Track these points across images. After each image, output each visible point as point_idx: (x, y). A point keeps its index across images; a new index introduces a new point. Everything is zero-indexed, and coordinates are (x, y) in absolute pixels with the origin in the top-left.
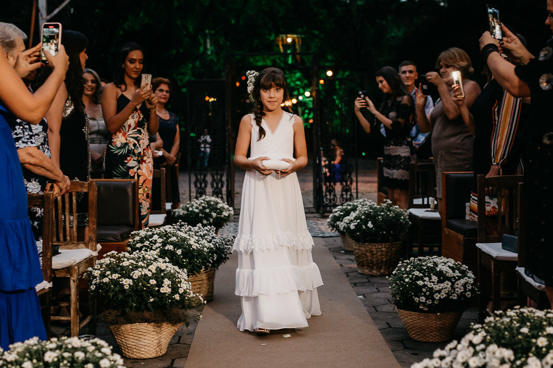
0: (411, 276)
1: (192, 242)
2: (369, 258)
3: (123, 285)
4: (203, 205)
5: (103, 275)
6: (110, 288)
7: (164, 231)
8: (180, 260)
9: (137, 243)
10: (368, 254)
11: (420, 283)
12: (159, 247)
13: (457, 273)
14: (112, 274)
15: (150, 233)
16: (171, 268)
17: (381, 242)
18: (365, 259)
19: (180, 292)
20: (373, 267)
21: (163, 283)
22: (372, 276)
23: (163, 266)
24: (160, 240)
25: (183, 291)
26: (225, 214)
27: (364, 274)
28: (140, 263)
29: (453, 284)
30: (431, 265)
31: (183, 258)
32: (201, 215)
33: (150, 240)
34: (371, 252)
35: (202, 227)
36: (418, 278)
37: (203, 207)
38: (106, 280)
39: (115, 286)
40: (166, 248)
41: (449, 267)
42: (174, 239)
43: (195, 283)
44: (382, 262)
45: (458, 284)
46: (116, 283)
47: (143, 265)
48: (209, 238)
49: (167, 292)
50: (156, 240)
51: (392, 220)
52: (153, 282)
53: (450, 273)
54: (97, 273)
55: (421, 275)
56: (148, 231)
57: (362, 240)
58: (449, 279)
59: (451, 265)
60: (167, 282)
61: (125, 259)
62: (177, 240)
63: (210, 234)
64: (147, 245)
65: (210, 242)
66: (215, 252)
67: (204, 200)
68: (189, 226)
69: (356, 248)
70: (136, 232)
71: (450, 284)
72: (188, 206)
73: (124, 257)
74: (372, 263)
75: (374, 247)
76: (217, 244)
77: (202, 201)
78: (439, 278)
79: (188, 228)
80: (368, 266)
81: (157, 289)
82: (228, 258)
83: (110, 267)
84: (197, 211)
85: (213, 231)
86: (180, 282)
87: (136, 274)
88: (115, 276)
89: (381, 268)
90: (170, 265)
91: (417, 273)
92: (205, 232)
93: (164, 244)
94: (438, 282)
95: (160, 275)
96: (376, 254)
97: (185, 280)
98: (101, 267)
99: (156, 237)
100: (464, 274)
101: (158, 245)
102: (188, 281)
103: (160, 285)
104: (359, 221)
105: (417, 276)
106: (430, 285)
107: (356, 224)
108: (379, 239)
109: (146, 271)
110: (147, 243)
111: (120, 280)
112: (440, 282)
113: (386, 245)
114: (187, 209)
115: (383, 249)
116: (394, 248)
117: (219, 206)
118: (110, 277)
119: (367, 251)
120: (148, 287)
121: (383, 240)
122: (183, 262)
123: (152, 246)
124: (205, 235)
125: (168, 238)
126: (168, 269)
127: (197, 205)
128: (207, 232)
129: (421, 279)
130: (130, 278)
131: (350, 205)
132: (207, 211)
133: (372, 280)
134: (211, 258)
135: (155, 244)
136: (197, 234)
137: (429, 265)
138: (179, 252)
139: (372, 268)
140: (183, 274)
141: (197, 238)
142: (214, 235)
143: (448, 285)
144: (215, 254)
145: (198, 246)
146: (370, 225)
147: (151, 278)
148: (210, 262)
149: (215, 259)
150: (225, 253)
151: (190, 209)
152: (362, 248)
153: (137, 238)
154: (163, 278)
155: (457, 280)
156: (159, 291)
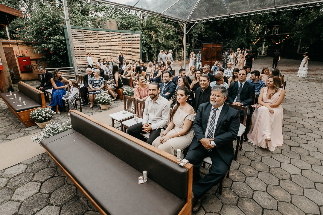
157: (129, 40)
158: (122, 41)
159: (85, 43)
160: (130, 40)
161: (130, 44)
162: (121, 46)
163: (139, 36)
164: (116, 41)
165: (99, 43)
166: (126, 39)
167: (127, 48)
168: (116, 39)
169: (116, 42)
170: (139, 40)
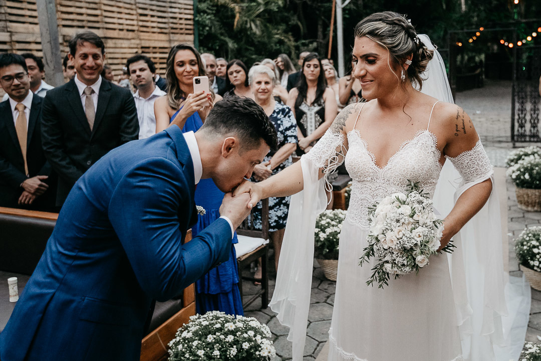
0: (529, 244)
2: (526, 199)
10: (525, 196)
17: (535, 188)
18: (523, 199)
22: (528, 212)
27: (522, 209)
34: (528, 195)
36: (534, 247)
44: (535, 203)
55: (538, 244)
57: (521, 186)
74: (528, 202)
75: (530, 192)
80: (525, 203)
89: (534, 206)
96: (531, 196)
104: (519, 172)
105: (534, 245)
107: (517, 174)
108: (533, 186)
113: (539, 191)
115: (537, 194)
119: (524, 194)
121: (537, 187)
129: (537, 247)
133: (527, 215)
139: (528, 206)
146: (527, 176)
152: (521, 191)
157: (160, 20)
158: (141, 23)
159: (9, 24)
160: (164, 20)
161: (163, 37)
162: (138, 42)
163: (191, 7)
164: (121, 21)
165: (64, 26)
166: (152, 16)
167: (155, 50)
168: (119, 16)
169: (121, 27)
170: (191, 22)
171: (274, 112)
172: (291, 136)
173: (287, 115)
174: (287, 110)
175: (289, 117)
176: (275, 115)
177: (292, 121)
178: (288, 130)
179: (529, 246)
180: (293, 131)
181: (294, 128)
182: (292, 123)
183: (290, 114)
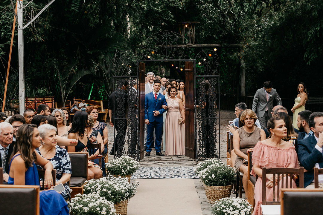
0: (220, 207)
1: (116, 187)
2: (213, 194)
3: (84, 210)
4: (122, 161)
5: (75, 206)
6: (78, 211)
7: (102, 181)
8: (110, 196)
9: (88, 187)
10: (212, 192)
11: (224, 211)
12: (99, 189)
13: (243, 206)
14: (79, 205)
15: (94, 182)
16: (106, 202)
17: (219, 185)
18: (211, 195)
19: (111, 214)
20: (215, 199)
21: (102, 209)
23: (102, 201)
24: (100, 186)
25: (112, 213)
26: (135, 166)
27: (210, 203)
28: (92, 200)
29: (240, 211)
30: (230, 202)
31: (111, 195)
32: (121, 167)
33: (95, 185)
34: (214, 191)
35: (121, 178)
36: (223, 209)
37: (122, 162)
38: (76, 208)
39: (81, 210)
40: (103, 190)
41: (239, 203)
42: (107, 185)
43: (117, 208)
45: (242, 212)
46: (81, 209)
47: (93, 201)
48: (125, 184)
49: (104, 213)
50: (98, 186)
51: (225, 173)
52: (98, 209)
53: (239, 206)
54: (72, 204)
55: (225, 207)
56: (93, 181)
57: (209, 184)
58: (238, 209)
59: (240, 202)
60: (104, 209)
61: (85, 198)
62: (108, 186)
63: (126, 182)
64: (93, 188)
65: (125, 186)
66: (128, 192)
67: (123, 158)
68: (115, 177)
69: (206, 188)
70: (87, 181)
71: (238, 211)
72: (114, 161)
73: (85, 197)
75: (216, 188)
76: (129, 187)
77: (122, 159)
78: (233, 208)
79: (114, 178)
80: (212, 198)
81: (100, 212)
82: (135, 195)
83: (78, 202)
84: (119, 165)
85: (127, 180)
86: (110, 209)
87: (91, 205)
88: (81, 206)
90: (106, 200)
91: (223, 206)
92: (123, 181)
93: (102, 188)
94: (233, 210)
95: (101, 206)
96: (216, 192)
97: (113, 208)
98: (74, 201)
99: (98, 184)
100: (246, 206)
101: (99, 188)
102: (114, 208)
103: (101, 210)
104: (207, 174)
105: (223, 207)
106: (229, 212)
107: (206, 175)
108: (218, 184)
109: (95, 204)
110: (93, 187)
111: (83, 207)
112: (234, 210)
113: (222, 187)
114: (113, 164)
115: (221, 189)
116: (227, 189)
117: (131, 162)
118: (78, 206)
119: (212, 190)
120: (96, 211)
121: (221, 184)
122: (111, 197)
123: (96, 189)
124: (122, 183)
125: (104, 185)
126: (105, 203)
127: (118, 161)
128: (124, 181)
129: (225, 209)
130: (88, 207)
131: (207, 162)
132: (125, 164)
134: (126, 195)
135: (97, 187)
136: (119, 182)
137: (229, 202)
138: (109, 192)
140: (112, 205)
141: (118, 184)
142: (128, 182)
143: (237, 212)
144: (128, 193)
145: (119, 189)
146: (213, 176)
147: (97, 207)
148: (125, 197)
149: (128, 195)
150: (133, 192)
151: (115, 163)
152: (209, 189)
153: (88, 185)
154: (102, 207)
155: (242, 209)
156: (100, 213)
171: (56, 154)
172: (67, 169)
173: (65, 156)
174: (64, 152)
175: (66, 156)
176: (57, 156)
177: (67, 159)
178: (65, 165)
179: (220, 209)
180: (68, 166)
181: (69, 164)
182: (68, 161)
183: (66, 155)
